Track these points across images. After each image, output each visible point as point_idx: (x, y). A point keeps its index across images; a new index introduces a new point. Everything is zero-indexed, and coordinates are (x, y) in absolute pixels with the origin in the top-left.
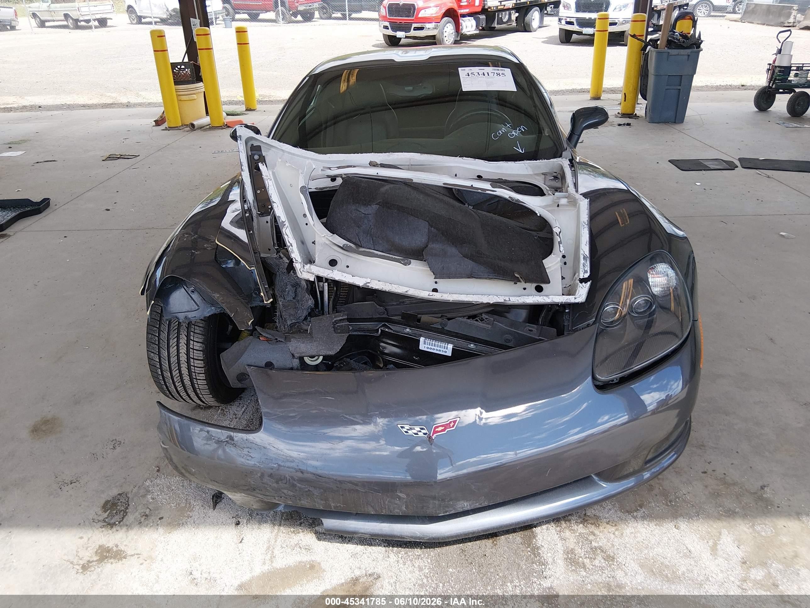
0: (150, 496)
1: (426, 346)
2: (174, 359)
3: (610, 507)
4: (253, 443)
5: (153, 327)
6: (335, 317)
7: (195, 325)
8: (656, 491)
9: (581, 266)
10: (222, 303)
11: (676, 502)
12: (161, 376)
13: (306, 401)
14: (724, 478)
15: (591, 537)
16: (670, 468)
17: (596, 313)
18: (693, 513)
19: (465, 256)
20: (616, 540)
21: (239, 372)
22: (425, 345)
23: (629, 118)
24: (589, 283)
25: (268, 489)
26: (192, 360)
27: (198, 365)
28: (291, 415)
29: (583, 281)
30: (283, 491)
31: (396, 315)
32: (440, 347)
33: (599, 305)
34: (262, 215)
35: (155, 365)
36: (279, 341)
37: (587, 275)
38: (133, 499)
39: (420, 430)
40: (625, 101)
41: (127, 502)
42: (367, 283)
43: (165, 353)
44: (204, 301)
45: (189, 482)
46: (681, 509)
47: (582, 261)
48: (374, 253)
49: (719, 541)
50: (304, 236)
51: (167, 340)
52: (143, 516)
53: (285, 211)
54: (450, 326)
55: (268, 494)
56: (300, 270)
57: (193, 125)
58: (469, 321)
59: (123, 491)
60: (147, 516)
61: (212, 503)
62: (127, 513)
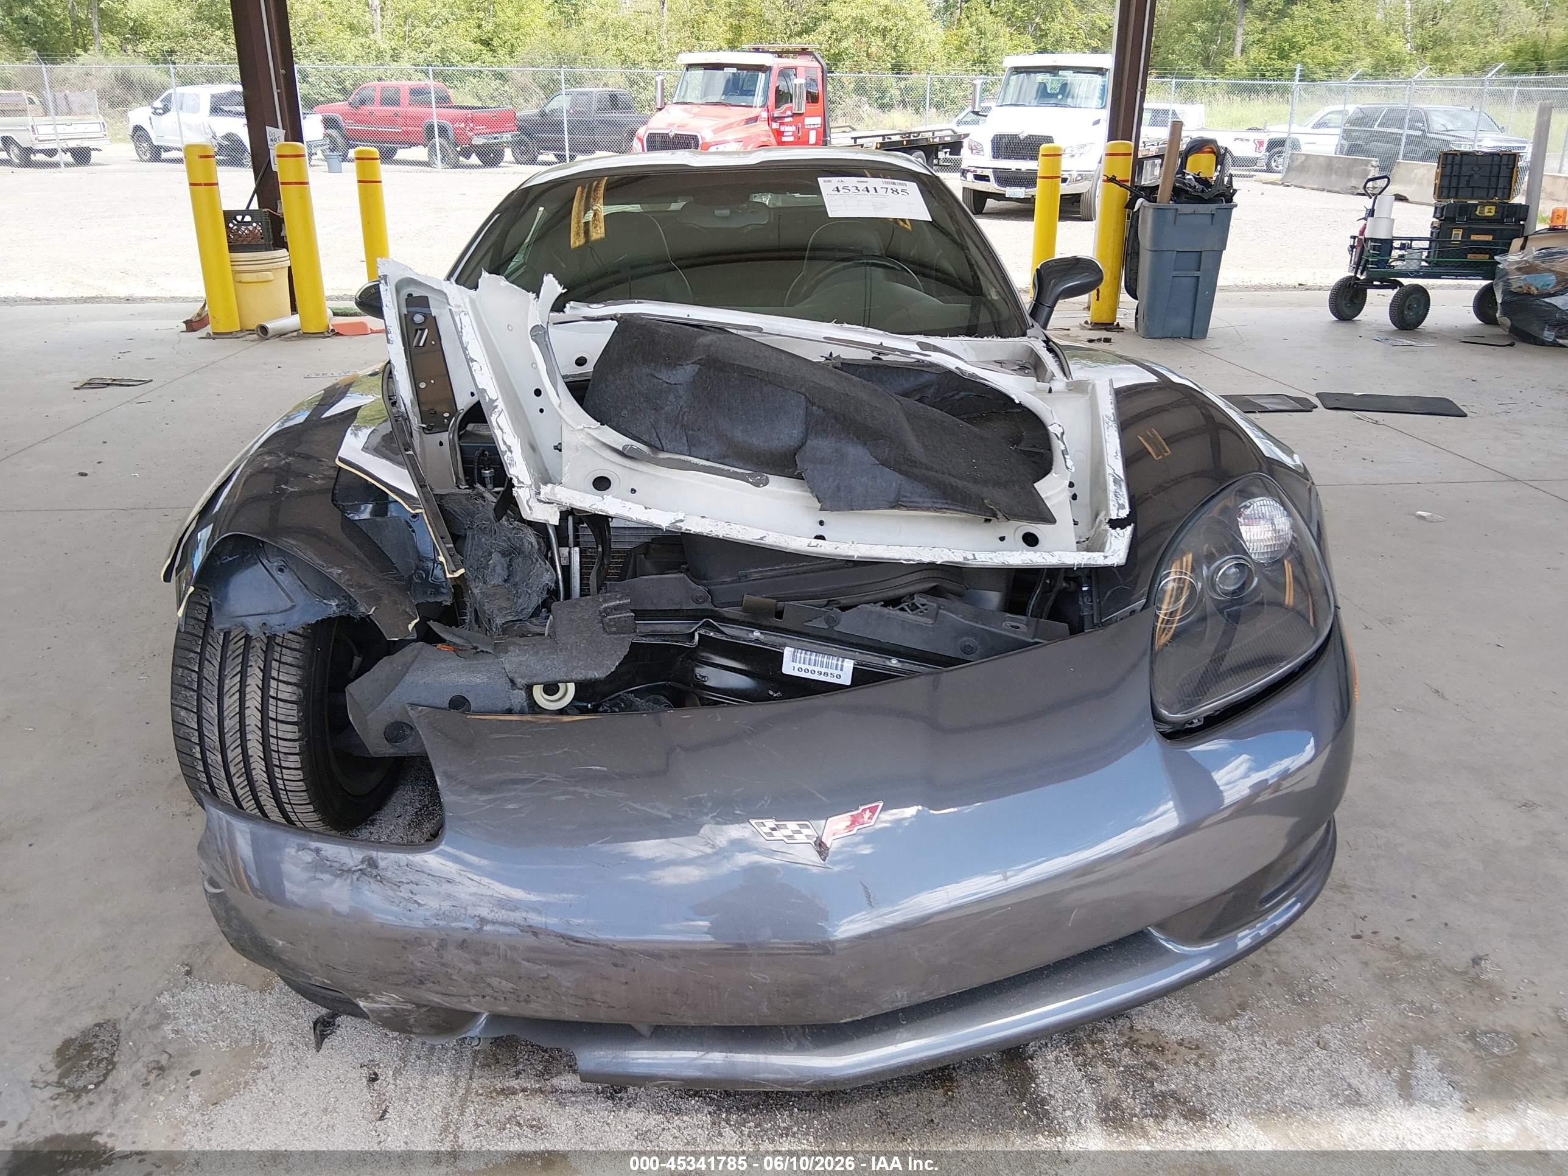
0: (170, 1027)
1: (797, 665)
2: (231, 723)
3: (1180, 1012)
4: (423, 872)
5: (187, 652)
6: (605, 601)
7: (282, 646)
8: (1268, 976)
9: (1111, 496)
10: (348, 585)
11: (1311, 995)
12: (201, 763)
13: (544, 776)
14: (1398, 947)
15: (1151, 1074)
16: (1289, 930)
17: (1147, 588)
18: (1350, 1015)
19: (884, 463)
20: (1202, 1076)
21: (390, 720)
22: (794, 664)
23: (1107, 330)
24: (1129, 529)
25: (454, 977)
26: (272, 724)
27: (286, 732)
28: (510, 806)
29: (1115, 524)
30: (489, 980)
31: (730, 604)
32: (827, 667)
33: (1152, 574)
34: (429, 430)
35: (189, 738)
36: (482, 651)
37: (1124, 513)
38: (129, 1034)
39: (798, 828)
40: (1098, 299)
41: (116, 1040)
42: (677, 522)
43: (211, 710)
44: (305, 591)
45: (258, 996)
46: (1324, 1009)
47: (1112, 487)
48: (690, 462)
49: (1411, 1069)
50: (535, 434)
51: (219, 680)
52: (154, 1068)
53: (496, 378)
54: (848, 623)
55: (454, 990)
56: (527, 502)
57: (264, 330)
58: (886, 610)
59: (107, 1018)
60: (162, 1069)
61: (312, 1038)
62: (114, 1064)
